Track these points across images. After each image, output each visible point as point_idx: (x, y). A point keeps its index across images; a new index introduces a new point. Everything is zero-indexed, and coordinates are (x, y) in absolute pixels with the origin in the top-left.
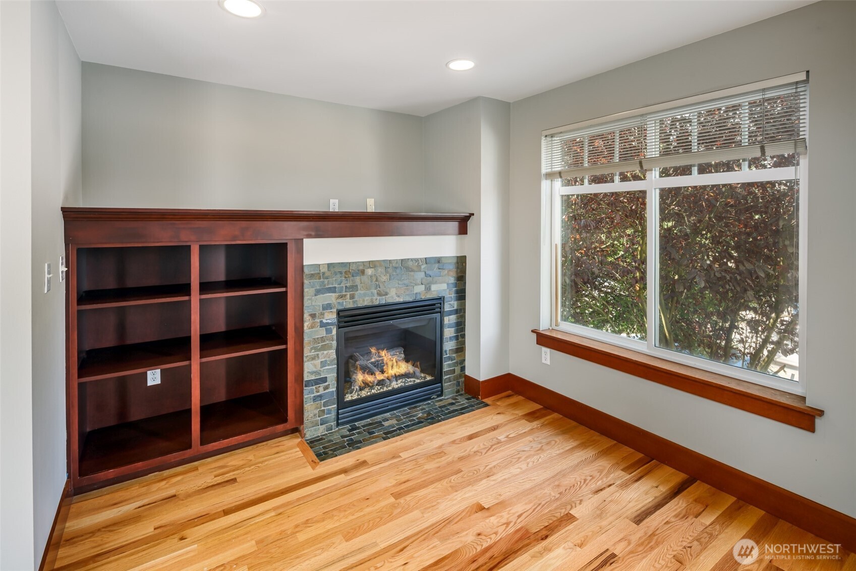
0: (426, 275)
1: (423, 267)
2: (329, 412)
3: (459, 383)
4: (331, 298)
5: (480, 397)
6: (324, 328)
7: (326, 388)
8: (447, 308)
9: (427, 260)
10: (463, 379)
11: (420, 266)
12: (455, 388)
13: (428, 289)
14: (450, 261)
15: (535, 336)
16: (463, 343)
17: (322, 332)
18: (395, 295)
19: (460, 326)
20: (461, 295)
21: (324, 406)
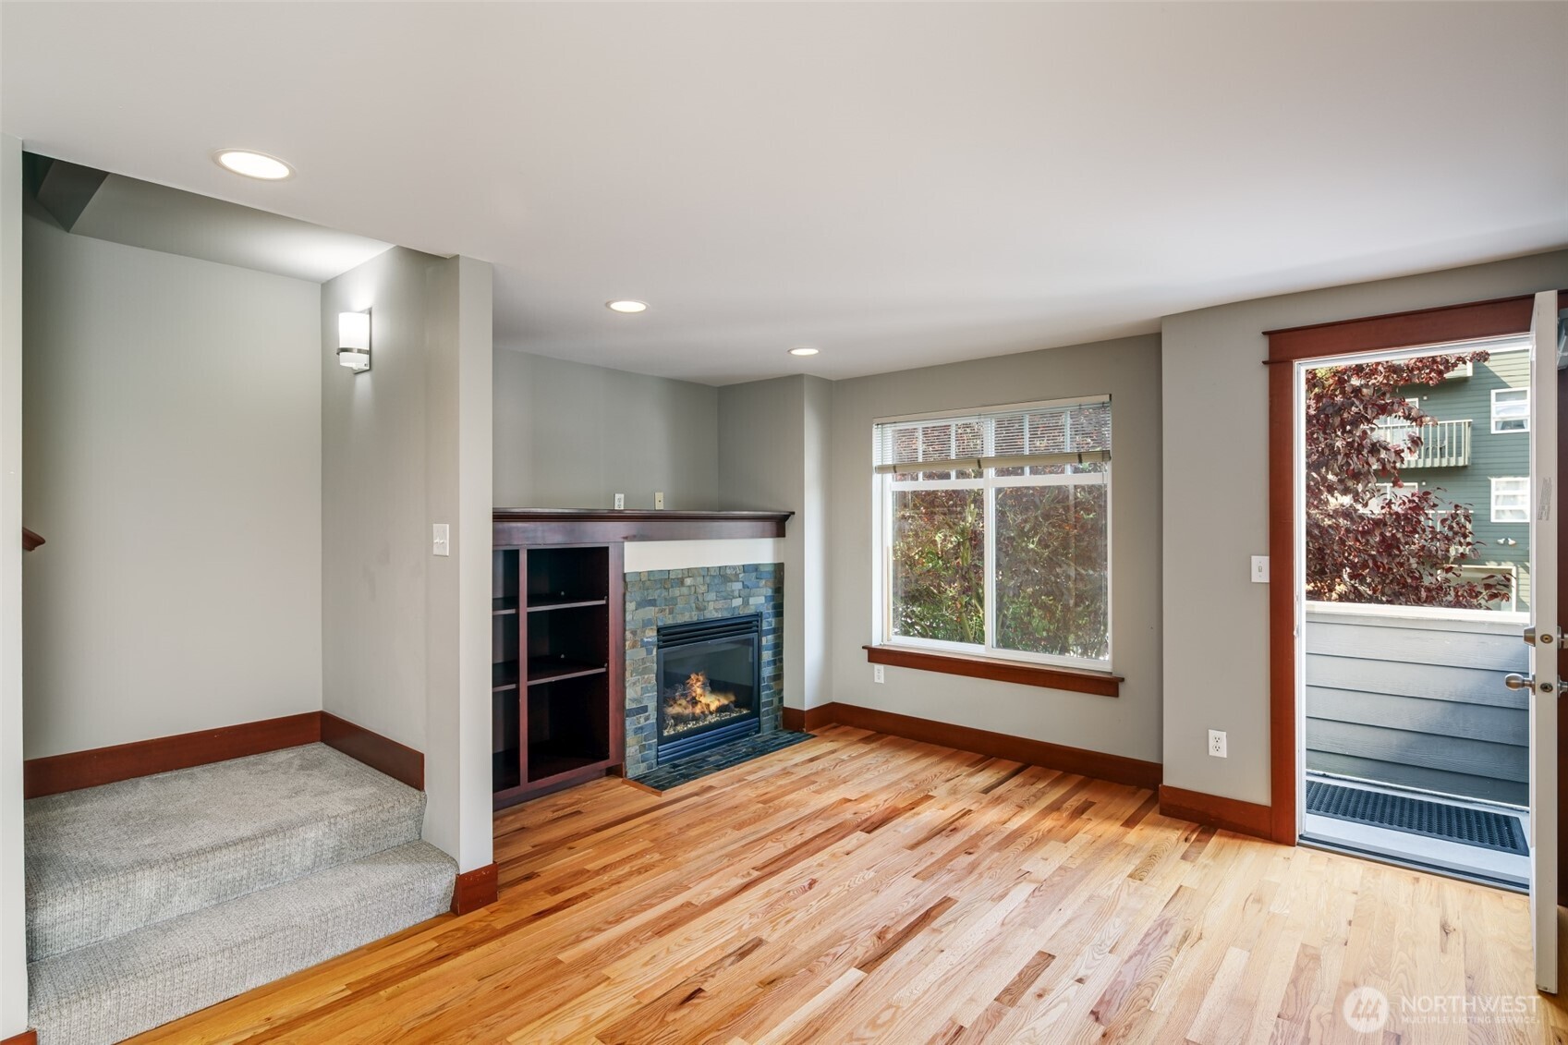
0: (745, 586)
1: (741, 576)
2: (650, 748)
3: (777, 716)
4: (650, 612)
5: (805, 730)
6: (644, 649)
7: (647, 719)
8: (765, 627)
9: (745, 568)
10: (781, 713)
11: (738, 575)
12: (773, 724)
13: (746, 603)
14: (767, 569)
15: (866, 651)
16: (781, 669)
17: (642, 653)
18: (715, 610)
19: (778, 648)
20: (779, 611)
21: (645, 741)
